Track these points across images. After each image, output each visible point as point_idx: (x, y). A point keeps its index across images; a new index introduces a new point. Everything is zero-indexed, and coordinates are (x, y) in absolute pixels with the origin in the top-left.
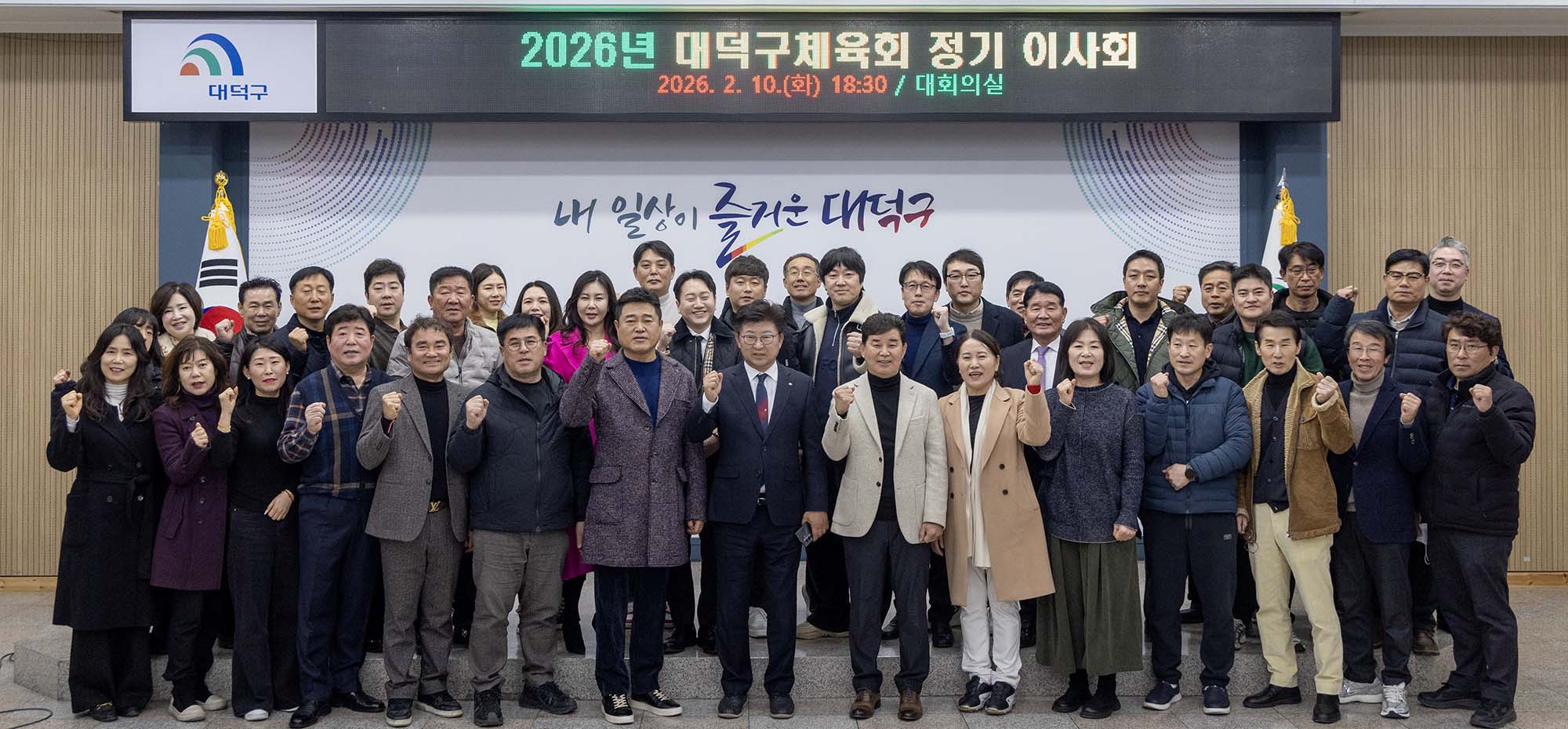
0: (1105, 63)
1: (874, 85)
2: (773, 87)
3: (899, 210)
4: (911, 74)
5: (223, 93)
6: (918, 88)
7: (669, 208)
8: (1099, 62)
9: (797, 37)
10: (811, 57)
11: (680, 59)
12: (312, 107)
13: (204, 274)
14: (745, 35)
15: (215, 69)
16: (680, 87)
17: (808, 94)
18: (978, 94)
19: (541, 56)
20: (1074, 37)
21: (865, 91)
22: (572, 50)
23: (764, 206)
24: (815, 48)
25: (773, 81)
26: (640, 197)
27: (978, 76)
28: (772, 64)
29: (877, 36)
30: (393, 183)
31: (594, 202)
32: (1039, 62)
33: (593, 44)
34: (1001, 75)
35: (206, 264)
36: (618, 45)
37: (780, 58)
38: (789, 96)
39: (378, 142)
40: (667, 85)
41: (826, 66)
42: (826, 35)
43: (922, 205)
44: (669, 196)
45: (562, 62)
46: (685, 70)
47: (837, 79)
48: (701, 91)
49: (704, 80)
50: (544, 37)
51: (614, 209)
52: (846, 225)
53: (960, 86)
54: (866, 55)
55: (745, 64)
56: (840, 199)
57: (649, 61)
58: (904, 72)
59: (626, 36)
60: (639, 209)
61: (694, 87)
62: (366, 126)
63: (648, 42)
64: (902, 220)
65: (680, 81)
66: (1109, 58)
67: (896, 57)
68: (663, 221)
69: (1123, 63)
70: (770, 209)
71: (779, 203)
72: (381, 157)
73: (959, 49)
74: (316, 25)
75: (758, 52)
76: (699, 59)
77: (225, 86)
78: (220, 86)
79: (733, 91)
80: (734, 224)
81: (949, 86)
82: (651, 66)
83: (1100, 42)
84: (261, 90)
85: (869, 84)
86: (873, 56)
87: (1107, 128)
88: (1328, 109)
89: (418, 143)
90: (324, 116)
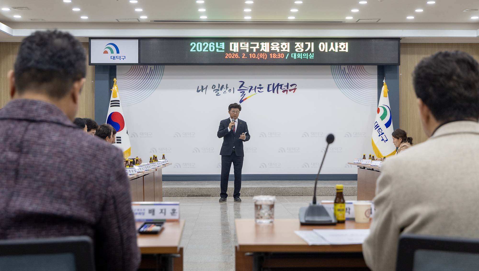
0: (340, 51)
1: (281, 56)
2: (255, 56)
3: (288, 88)
4: (290, 53)
5: (114, 58)
6: (292, 57)
7: (227, 88)
8: (338, 50)
9: (261, 44)
10: (265, 49)
11: (231, 50)
12: (137, 62)
13: (111, 104)
14: (248, 43)
15: (112, 52)
16: (231, 56)
17: (264, 58)
18: (307, 58)
19: (195, 49)
20: (332, 44)
21: (278, 57)
22: (203, 47)
23: (252, 87)
24: (265, 46)
25: (255, 55)
26: (219, 85)
27: (307, 54)
28: (255, 51)
29: (281, 43)
30: (154, 81)
31: (207, 86)
32: (323, 50)
33: (209, 46)
34: (313, 54)
35: (111, 101)
36: (215, 46)
37: (256, 49)
38: (259, 59)
39: (150, 70)
40: (227, 56)
41: (268, 51)
42: (268, 43)
43: (294, 87)
44: (227, 85)
45: (201, 50)
46: (232, 52)
47: (271, 55)
48: (236, 57)
49: (237, 55)
50: (196, 44)
51: (212, 88)
52: (274, 92)
53: (303, 56)
54: (279, 48)
55: (248, 51)
56: (272, 85)
57: (223, 50)
58: (288, 53)
59: (217, 44)
60: (219, 88)
61: (235, 56)
62: (147, 66)
63: (223, 45)
64: (288, 91)
65: (231, 55)
66: (341, 49)
67: (286, 49)
68: (225, 91)
69: (344, 51)
70: (254, 88)
71: (256, 87)
72: (151, 74)
73: (303, 47)
74: (138, 41)
75: (251, 47)
76: (236, 49)
77: (115, 56)
78: (113, 56)
79: (244, 57)
80: (244, 92)
81: (300, 56)
82: (224, 51)
83: (339, 45)
84: (124, 57)
85: (279, 56)
86: (280, 49)
87: (342, 67)
88: (397, 62)
89: (161, 71)
90: (140, 64)
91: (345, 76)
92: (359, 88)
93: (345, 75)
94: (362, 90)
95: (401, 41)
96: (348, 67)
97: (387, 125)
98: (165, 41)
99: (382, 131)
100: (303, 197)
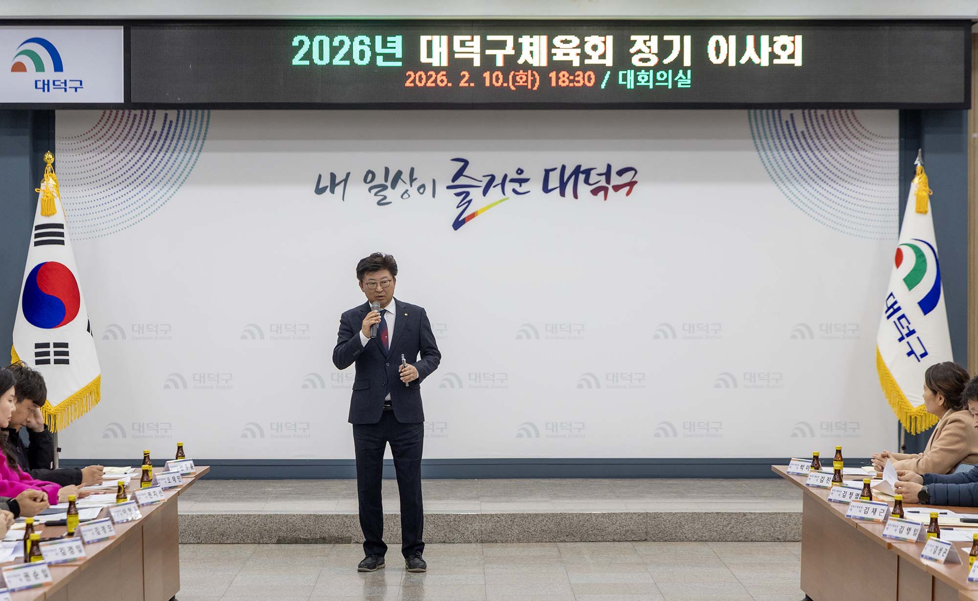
0: (776, 61)
1: (584, 80)
2: (501, 81)
3: (608, 181)
4: (615, 70)
5: (46, 86)
6: (621, 82)
7: (412, 180)
8: (771, 60)
9: (520, 40)
10: (532, 56)
11: (424, 59)
12: (121, 100)
13: (37, 236)
14: (477, 38)
15: (40, 67)
16: (424, 81)
17: (529, 87)
18: (670, 87)
19: (308, 56)
20: (750, 39)
21: (577, 85)
22: (334, 51)
23: (493, 178)
24: (534, 49)
25: (501, 76)
26: (387, 170)
27: (670, 72)
28: (500, 62)
29: (586, 39)
30: (178, 159)
31: (348, 175)
32: (721, 61)
33: (351, 46)
34: (689, 72)
35: (38, 228)
36: (372, 47)
37: (506, 57)
38: (513, 88)
39: (164, 124)
40: (414, 80)
41: (544, 63)
42: (544, 38)
43: (627, 177)
44: (412, 170)
45: (326, 61)
46: (428, 67)
47: (553, 75)
48: (441, 85)
49: (443, 75)
50: (311, 40)
51: (365, 180)
52: (562, 194)
53: (655, 80)
54: (578, 54)
55: (477, 63)
56: (558, 172)
57: (398, 60)
58: (609, 68)
59: (379, 39)
60: (386, 180)
61: (435, 81)
62: (154, 113)
63: (397, 44)
64: (611, 190)
65: (424, 76)
66: (779, 57)
67: (603, 56)
68: (407, 190)
69: (791, 61)
70: (498, 180)
71: (506, 176)
72: (167, 137)
73: (655, 50)
74: (123, 31)
75: (488, 52)
76: (439, 58)
77: (48, 81)
78: (44, 81)
79: (467, 85)
80: (468, 194)
81: (645, 79)
82: (400, 64)
83: (772, 43)
84: (77, 84)
85: (580, 78)
86: (583, 56)
87: (786, 114)
88: (960, 99)
89: (198, 125)
90: (129, 104)
91: (794, 142)
92: (838, 180)
93: (792, 139)
94: (848, 186)
96: (804, 116)
97: (927, 304)
98: (211, 31)
99: (909, 324)
100: (649, 543)
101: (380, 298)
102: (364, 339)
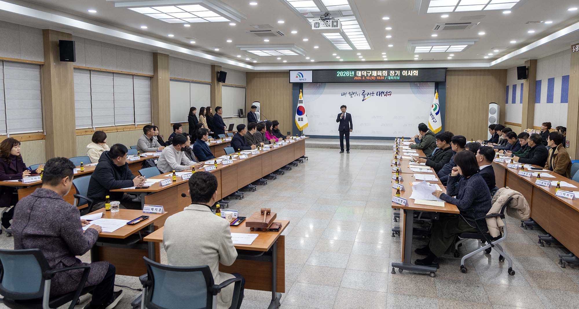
0: (413, 75)
2: (369, 78)
4: (387, 76)
6: (388, 78)
7: (356, 94)
9: (372, 72)
10: (374, 74)
11: (357, 75)
12: (312, 82)
13: (299, 102)
14: (366, 72)
15: (300, 77)
17: (373, 79)
18: (396, 79)
19: (339, 75)
20: (409, 71)
22: (343, 74)
23: (369, 93)
26: (352, 92)
27: (396, 77)
28: (369, 75)
29: (383, 72)
30: (321, 90)
31: (346, 93)
32: (404, 75)
33: (346, 73)
34: (399, 77)
36: (349, 73)
38: (371, 79)
39: (319, 85)
40: (356, 78)
41: (376, 75)
42: (376, 72)
43: (390, 93)
44: (356, 92)
45: (342, 75)
46: (358, 76)
47: (377, 77)
48: (360, 79)
49: (360, 77)
50: (340, 72)
51: (349, 94)
52: (380, 96)
53: (394, 78)
55: (365, 76)
56: (379, 92)
59: (350, 72)
60: (352, 94)
62: (317, 83)
63: (353, 72)
64: (387, 95)
67: (385, 74)
69: (416, 75)
70: (369, 94)
71: (371, 93)
72: (320, 87)
73: (394, 73)
74: (312, 71)
75: (367, 74)
76: (360, 75)
79: (364, 79)
80: (365, 96)
81: (392, 78)
82: (353, 76)
83: (413, 72)
85: (382, 78)
86: (382, 74)
87: (416, 83)
88: (443, 80)
89: (324, 85)
90: (313, 82)
92: (424, 94)
93: (417, 87)
94: (426, 95)
95: (447, 69)
96: (419, 84)
97: (437, 114)
98: (325, 71)
99: (434, 117)
100: (387, 150)
101: (344, 112)
102: (341, 118)
